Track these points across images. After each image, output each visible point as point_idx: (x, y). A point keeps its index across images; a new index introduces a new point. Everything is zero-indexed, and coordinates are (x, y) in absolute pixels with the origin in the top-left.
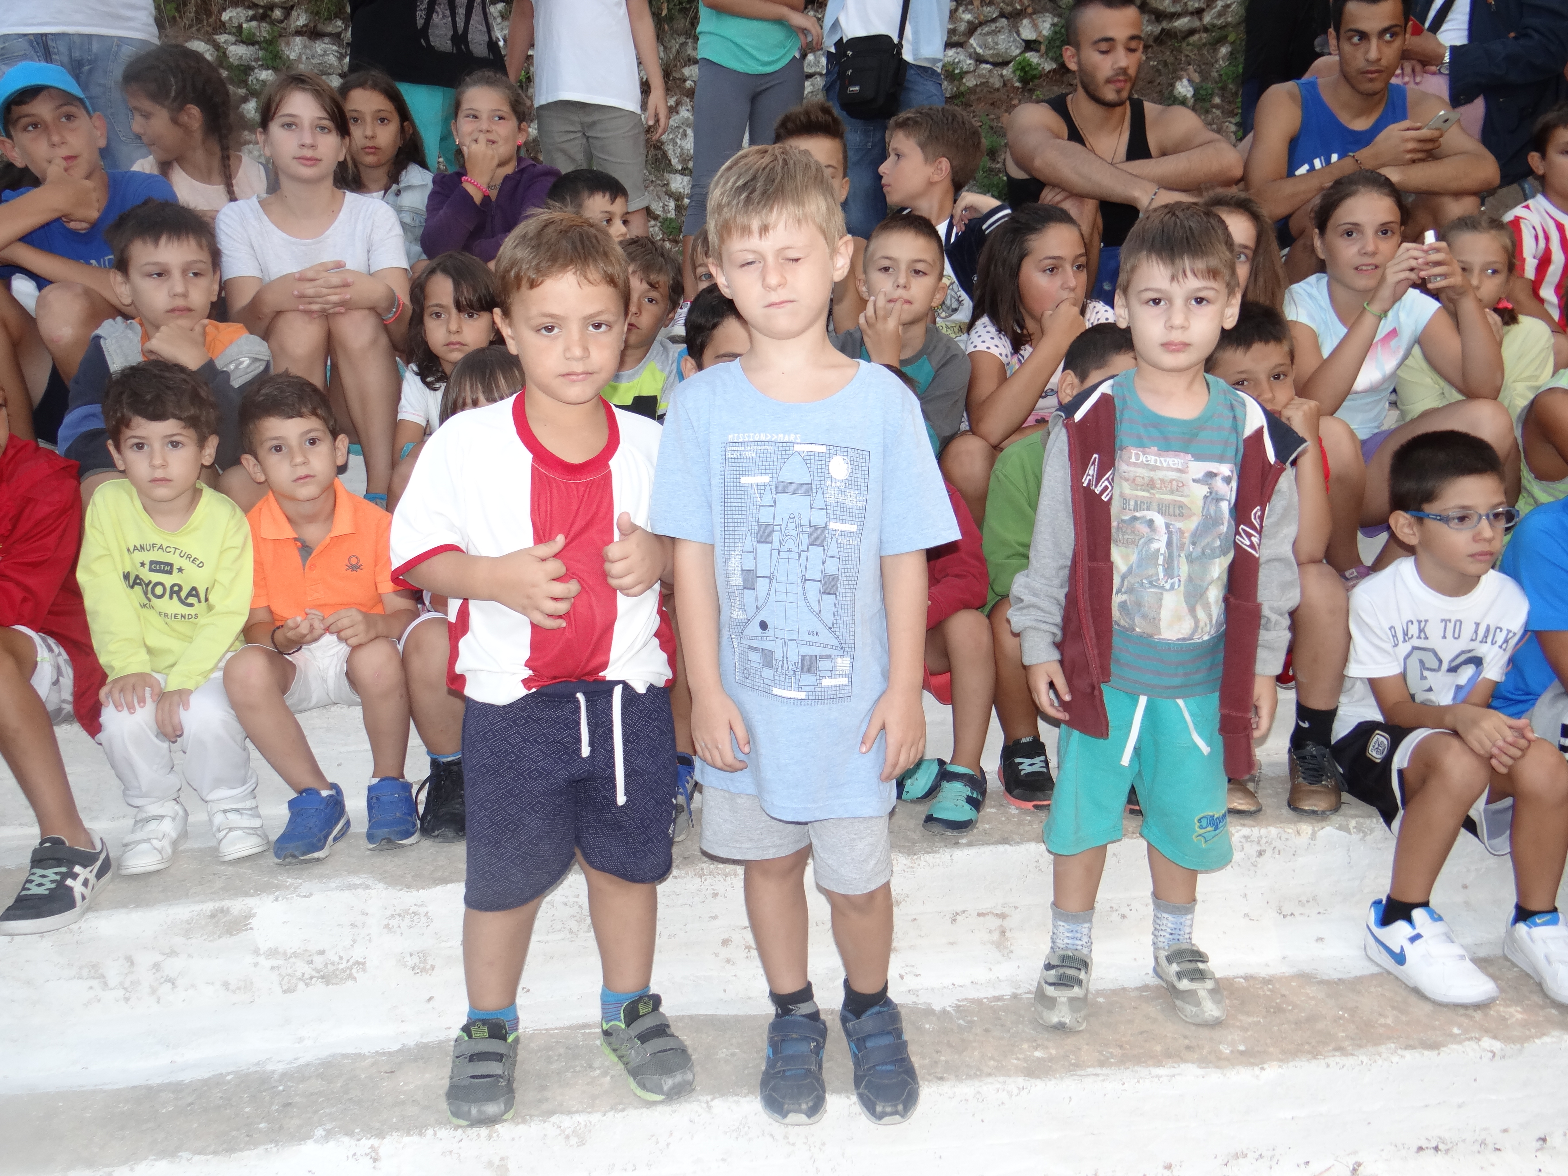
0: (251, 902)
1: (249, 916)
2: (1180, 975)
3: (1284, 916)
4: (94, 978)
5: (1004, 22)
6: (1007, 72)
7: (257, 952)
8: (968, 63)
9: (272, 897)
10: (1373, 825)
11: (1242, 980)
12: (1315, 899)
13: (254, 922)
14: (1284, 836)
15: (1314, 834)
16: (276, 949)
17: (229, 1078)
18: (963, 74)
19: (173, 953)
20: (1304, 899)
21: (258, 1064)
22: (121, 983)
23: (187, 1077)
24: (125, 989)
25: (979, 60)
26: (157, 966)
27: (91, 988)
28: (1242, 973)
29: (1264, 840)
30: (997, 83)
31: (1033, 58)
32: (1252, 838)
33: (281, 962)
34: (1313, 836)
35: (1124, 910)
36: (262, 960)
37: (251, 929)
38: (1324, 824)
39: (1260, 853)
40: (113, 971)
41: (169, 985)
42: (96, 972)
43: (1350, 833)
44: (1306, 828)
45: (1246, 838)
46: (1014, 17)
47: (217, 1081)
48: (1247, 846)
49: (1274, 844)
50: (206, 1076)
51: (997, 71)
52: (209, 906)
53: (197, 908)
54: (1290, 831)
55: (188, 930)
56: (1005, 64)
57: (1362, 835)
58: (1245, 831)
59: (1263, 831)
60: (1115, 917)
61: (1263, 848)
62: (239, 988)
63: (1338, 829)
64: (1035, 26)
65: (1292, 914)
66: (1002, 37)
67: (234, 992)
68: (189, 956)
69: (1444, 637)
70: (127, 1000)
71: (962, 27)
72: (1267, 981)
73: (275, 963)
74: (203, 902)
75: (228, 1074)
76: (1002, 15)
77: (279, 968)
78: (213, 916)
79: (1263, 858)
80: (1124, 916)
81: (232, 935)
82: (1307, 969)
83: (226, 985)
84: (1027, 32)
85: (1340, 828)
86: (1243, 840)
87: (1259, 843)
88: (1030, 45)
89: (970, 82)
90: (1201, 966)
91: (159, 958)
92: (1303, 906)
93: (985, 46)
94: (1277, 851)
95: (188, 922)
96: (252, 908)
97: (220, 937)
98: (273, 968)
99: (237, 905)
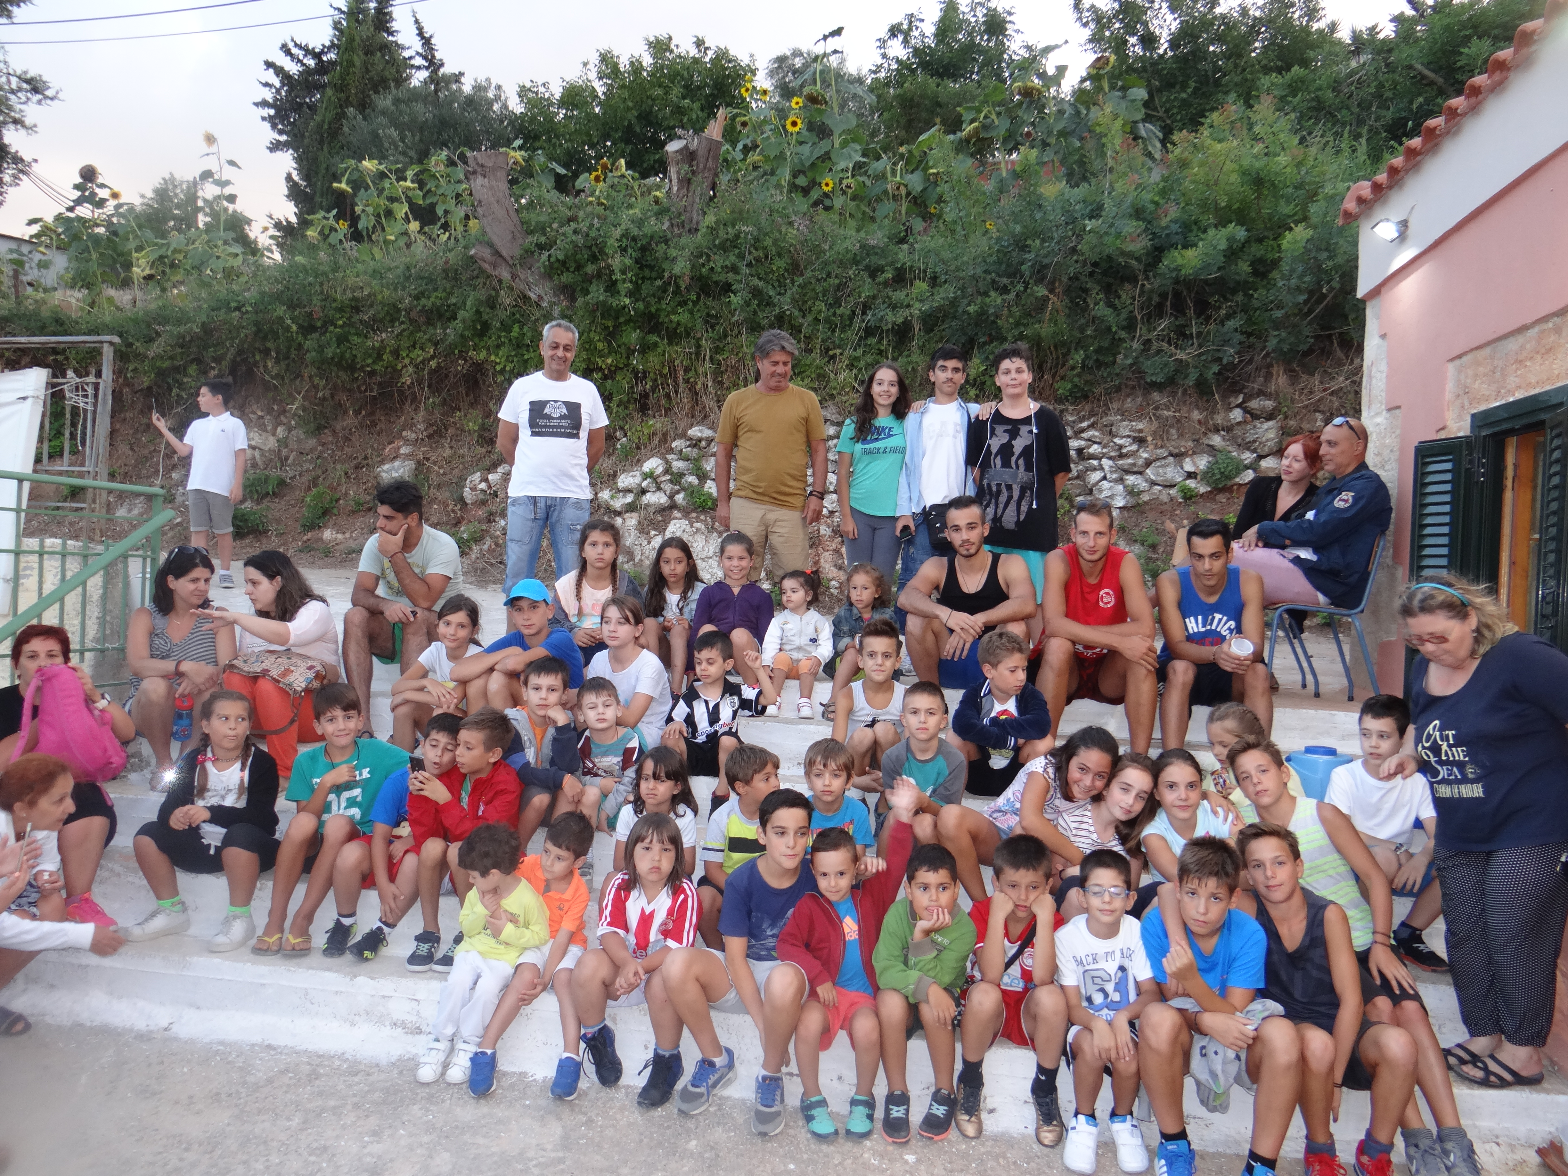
5: (1171, 459)
6: (1172, 492)
8: (1144, 485)
18: (1139, 493)
25: (1153, 483)
30: (1165, 498)
31: (1191, 483)
46: (1179, 456)
51: (1166, 491)
56: (1172, 486)
64: (1195, 464)
66: (1169, 469)
71: (1141, 462)
76: (1171, 455)
84: (1189, 466)
88: (1190, 475)
89: (1145, 497)
93: (1158, 475)
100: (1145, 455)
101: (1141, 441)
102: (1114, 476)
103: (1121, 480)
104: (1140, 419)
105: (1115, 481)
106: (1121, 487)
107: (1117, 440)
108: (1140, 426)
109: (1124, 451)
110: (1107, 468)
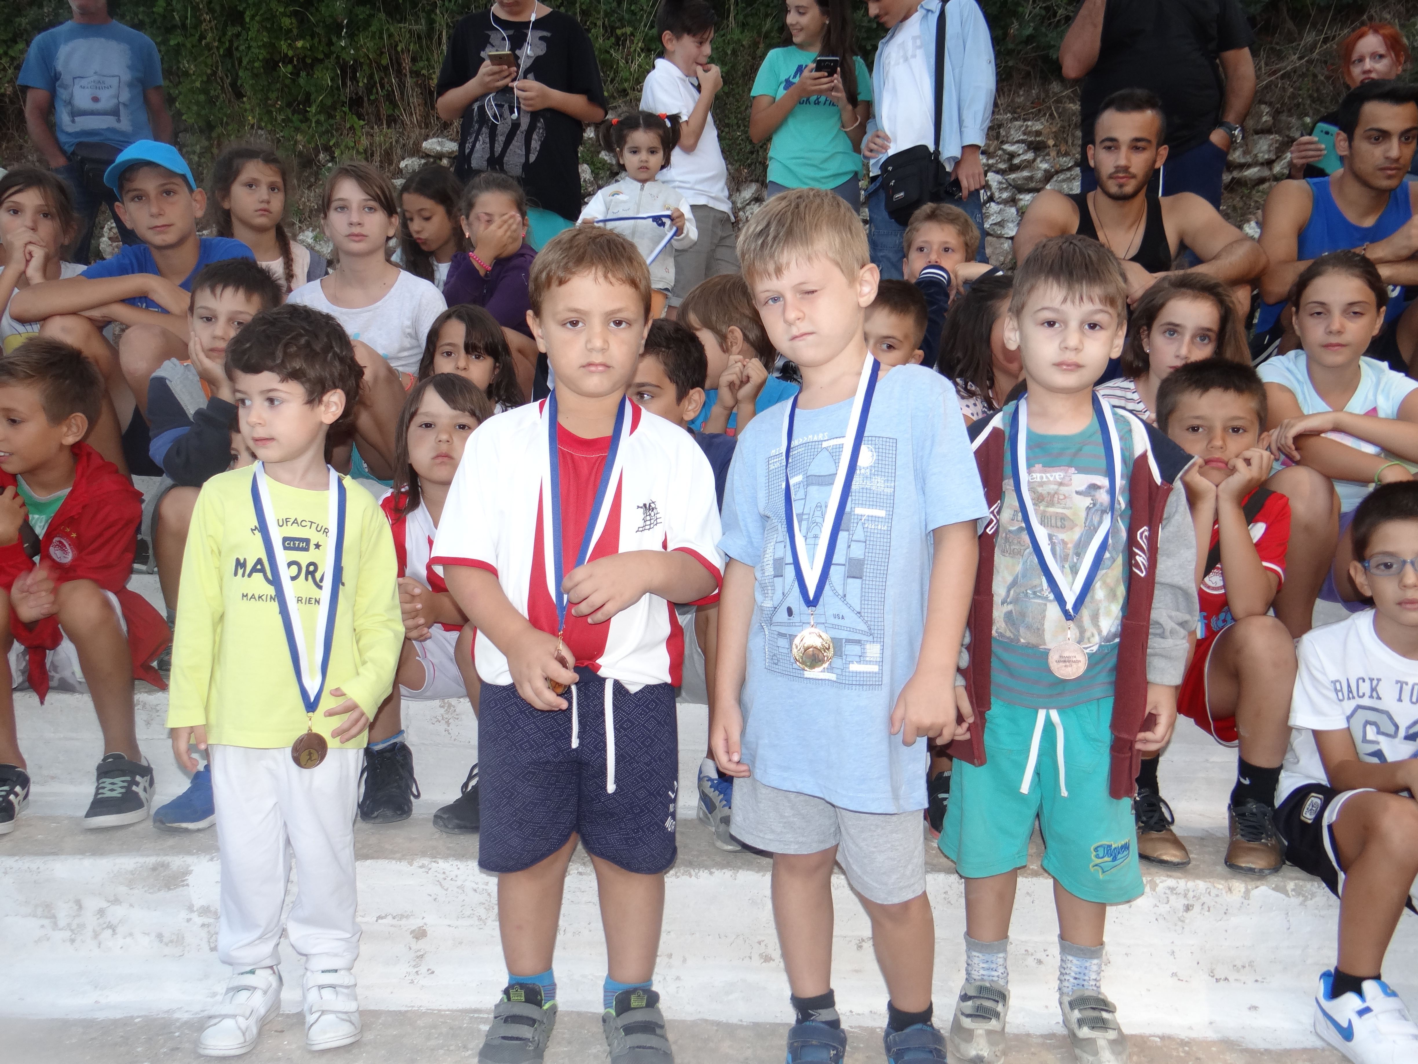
0: (189, 859)
1: (187, 872)
2: (1081, 1022)
3: (1217, 980)
4: (47, 917)
7: (190, 908)
9: (208, 857)
10: (1314, 890)
11: (1158, 1039)
12: (1251, 964)
13: (190, 879)
14: (1214, 892)
15: (1247, 893)
16: (208, 907)
17: (137, 1020)
19: (116, 901)
20: (1239, 964)
21: (168, 1012)
22: (69, 925)
23: (100, 1016)
24: (72, 931)
26: (101, 912)
27: (43, 926)
28: (1159, 1032)
29: (1191, 894)
32: (1178, 891)
33: (211, 920)
34: (1247, 895)
35: (1041, 956)
36: (195, 916)
37: (187, 885)
38: (1259, 883)
39: (1188, 908)
40: (63, 912)
41: (110, 931)
42: (48, 912)
43: (1288, 895)
44: (1239, 886)
45: (1172, 889)
47: (125, 1022)
48: (1172, 898)
49: (1203, 899)
50: (118, 1016)
52: (152, 860)
53: (140, 860)
54: (1221, 887)
55: (132, 880)
57: (1301, 899)
58: (1171, 882)
59: (1191, 884)
60: (1030, 961)
61: (1191, 902)
62: (171, 941)
63: (1273, 889)
65: (1226, 979)
67: (167, 944)
68: (131, 905)
69: (1400, 700)
70: (73, 941)
72: (1183, 1043)
73: (207, 920)
74: (148, 856)
75: (138, 1017)
77: (209, 925)
78: (154, 869)
79: (1190, 913)
80: (1040, 962)
81: (169, 889)
82: (1233, 1036)
83: (160, 936)
85: (1276, 889)
86: (1168, 891)
87: (1185, 896)
90: (1105, 1015)
91: (104, 904)
92: (1238, 971)
94: (1206, 907)
95: (132, 873)
96: (189, 866)
97: (159, 890)
98: (203, 925)
99: (176, 862)
100: (1045, 166)
101: (1037, 147)
102: (1005, 195)
103: (1012, 201)
104: (1037, 116)
105: (1006, 202)
106: (1013, 210)
107: (1006, 147)
108: (1038, 126)
109: (1016, 161)
110: (994, 185)
